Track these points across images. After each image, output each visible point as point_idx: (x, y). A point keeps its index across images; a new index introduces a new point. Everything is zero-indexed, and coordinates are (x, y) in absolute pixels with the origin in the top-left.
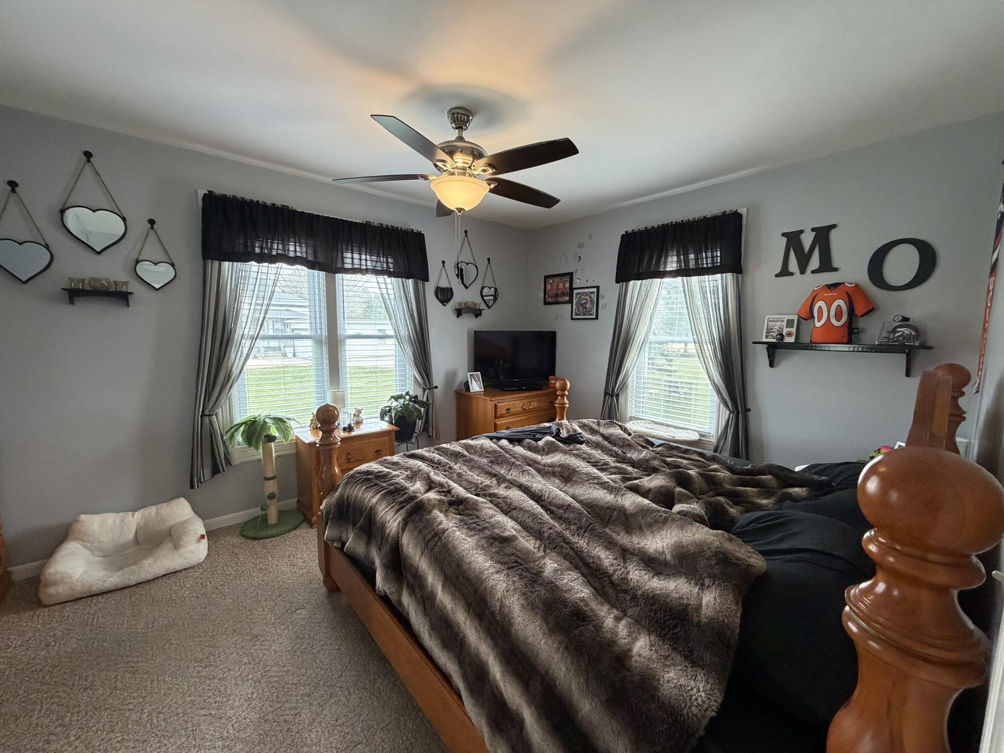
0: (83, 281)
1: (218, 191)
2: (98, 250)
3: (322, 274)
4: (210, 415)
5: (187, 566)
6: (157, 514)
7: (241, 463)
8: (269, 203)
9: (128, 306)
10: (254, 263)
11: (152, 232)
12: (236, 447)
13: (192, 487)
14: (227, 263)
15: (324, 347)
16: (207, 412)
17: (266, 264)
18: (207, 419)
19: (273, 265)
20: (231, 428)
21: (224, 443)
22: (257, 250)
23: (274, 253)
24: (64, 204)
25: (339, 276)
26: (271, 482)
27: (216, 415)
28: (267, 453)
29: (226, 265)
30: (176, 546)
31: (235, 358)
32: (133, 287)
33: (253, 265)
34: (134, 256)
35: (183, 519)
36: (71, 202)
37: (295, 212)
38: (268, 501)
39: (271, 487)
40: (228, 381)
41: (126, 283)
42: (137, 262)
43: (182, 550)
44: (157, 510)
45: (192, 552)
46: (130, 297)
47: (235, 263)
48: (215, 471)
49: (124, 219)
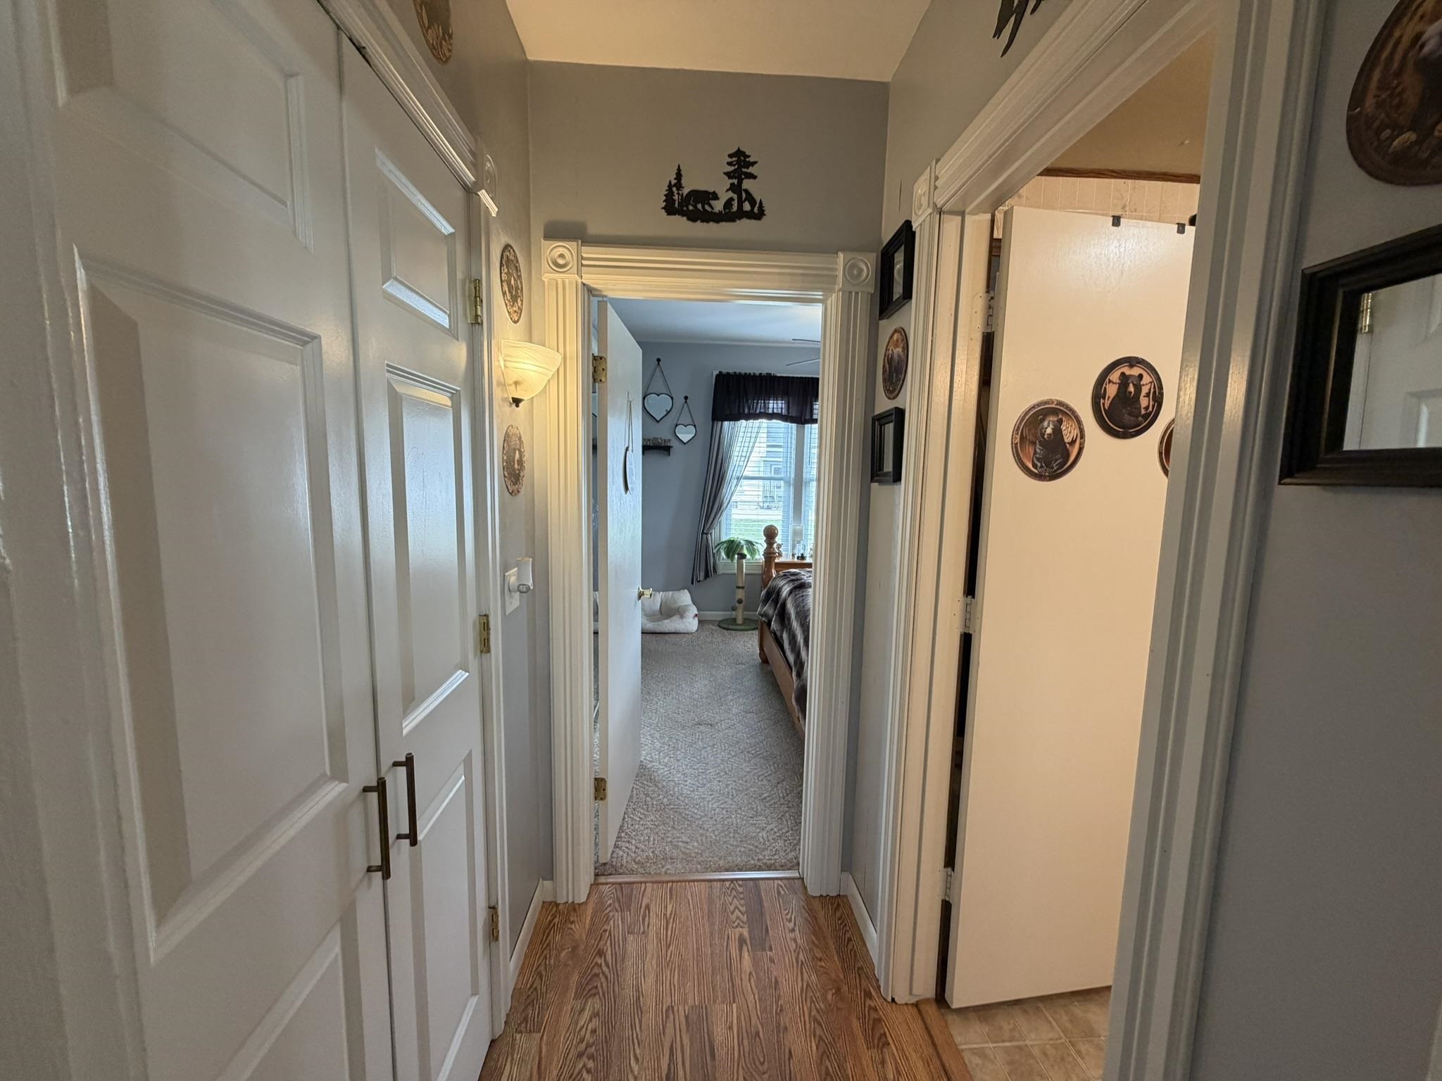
0: (649, 440)
1: (724, 371)
2: (658, 419)
3: (794, 425)
4: (707, 534)
5: (686, 631)
6: (672, 596)
7: (723, 574)
8: (757, 373)
9: (669, 455)
10: (743, 421)
11: (686, 405)
12: (721, 561)
13: (692, 583)
14: (726, 422)
15: (791, 487)
16: (705, 531)
17: (752, 421)
18: (705, 536)
19: (757, 421)
20: (719, 544)
21: (714, 554)
22: (746, 411)
23: (758, 411)
24: (646, 392)
25: (807, 426)
26: (741, 590)
27: (711, 534)
28: (740, 567)
29: (726, 423)
30: (682, 617)
31: (726, 491)
32: (674, 443)
33: (743, 422)
34: (675, 423)
35: (686, 603)
36: (649, 391)
37: (775, 377)
38: (737, 604)
39: (740, 594)
40: (720, 509)
41: (669, 440)
42: (677, 425)
43: (685, 620)
44: (672, 595)
45: (690, 623)
46: (671, 449)
47: (732, 422)
48: (707, 576)
49: (672, 398)
